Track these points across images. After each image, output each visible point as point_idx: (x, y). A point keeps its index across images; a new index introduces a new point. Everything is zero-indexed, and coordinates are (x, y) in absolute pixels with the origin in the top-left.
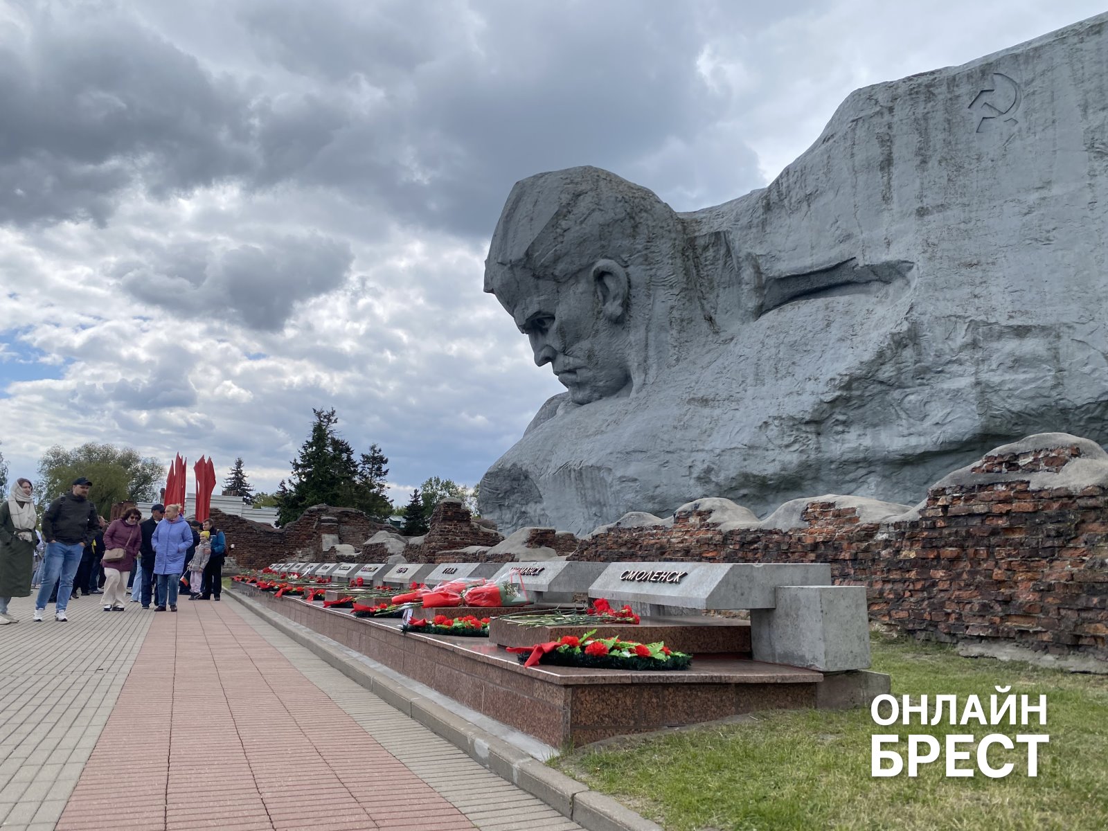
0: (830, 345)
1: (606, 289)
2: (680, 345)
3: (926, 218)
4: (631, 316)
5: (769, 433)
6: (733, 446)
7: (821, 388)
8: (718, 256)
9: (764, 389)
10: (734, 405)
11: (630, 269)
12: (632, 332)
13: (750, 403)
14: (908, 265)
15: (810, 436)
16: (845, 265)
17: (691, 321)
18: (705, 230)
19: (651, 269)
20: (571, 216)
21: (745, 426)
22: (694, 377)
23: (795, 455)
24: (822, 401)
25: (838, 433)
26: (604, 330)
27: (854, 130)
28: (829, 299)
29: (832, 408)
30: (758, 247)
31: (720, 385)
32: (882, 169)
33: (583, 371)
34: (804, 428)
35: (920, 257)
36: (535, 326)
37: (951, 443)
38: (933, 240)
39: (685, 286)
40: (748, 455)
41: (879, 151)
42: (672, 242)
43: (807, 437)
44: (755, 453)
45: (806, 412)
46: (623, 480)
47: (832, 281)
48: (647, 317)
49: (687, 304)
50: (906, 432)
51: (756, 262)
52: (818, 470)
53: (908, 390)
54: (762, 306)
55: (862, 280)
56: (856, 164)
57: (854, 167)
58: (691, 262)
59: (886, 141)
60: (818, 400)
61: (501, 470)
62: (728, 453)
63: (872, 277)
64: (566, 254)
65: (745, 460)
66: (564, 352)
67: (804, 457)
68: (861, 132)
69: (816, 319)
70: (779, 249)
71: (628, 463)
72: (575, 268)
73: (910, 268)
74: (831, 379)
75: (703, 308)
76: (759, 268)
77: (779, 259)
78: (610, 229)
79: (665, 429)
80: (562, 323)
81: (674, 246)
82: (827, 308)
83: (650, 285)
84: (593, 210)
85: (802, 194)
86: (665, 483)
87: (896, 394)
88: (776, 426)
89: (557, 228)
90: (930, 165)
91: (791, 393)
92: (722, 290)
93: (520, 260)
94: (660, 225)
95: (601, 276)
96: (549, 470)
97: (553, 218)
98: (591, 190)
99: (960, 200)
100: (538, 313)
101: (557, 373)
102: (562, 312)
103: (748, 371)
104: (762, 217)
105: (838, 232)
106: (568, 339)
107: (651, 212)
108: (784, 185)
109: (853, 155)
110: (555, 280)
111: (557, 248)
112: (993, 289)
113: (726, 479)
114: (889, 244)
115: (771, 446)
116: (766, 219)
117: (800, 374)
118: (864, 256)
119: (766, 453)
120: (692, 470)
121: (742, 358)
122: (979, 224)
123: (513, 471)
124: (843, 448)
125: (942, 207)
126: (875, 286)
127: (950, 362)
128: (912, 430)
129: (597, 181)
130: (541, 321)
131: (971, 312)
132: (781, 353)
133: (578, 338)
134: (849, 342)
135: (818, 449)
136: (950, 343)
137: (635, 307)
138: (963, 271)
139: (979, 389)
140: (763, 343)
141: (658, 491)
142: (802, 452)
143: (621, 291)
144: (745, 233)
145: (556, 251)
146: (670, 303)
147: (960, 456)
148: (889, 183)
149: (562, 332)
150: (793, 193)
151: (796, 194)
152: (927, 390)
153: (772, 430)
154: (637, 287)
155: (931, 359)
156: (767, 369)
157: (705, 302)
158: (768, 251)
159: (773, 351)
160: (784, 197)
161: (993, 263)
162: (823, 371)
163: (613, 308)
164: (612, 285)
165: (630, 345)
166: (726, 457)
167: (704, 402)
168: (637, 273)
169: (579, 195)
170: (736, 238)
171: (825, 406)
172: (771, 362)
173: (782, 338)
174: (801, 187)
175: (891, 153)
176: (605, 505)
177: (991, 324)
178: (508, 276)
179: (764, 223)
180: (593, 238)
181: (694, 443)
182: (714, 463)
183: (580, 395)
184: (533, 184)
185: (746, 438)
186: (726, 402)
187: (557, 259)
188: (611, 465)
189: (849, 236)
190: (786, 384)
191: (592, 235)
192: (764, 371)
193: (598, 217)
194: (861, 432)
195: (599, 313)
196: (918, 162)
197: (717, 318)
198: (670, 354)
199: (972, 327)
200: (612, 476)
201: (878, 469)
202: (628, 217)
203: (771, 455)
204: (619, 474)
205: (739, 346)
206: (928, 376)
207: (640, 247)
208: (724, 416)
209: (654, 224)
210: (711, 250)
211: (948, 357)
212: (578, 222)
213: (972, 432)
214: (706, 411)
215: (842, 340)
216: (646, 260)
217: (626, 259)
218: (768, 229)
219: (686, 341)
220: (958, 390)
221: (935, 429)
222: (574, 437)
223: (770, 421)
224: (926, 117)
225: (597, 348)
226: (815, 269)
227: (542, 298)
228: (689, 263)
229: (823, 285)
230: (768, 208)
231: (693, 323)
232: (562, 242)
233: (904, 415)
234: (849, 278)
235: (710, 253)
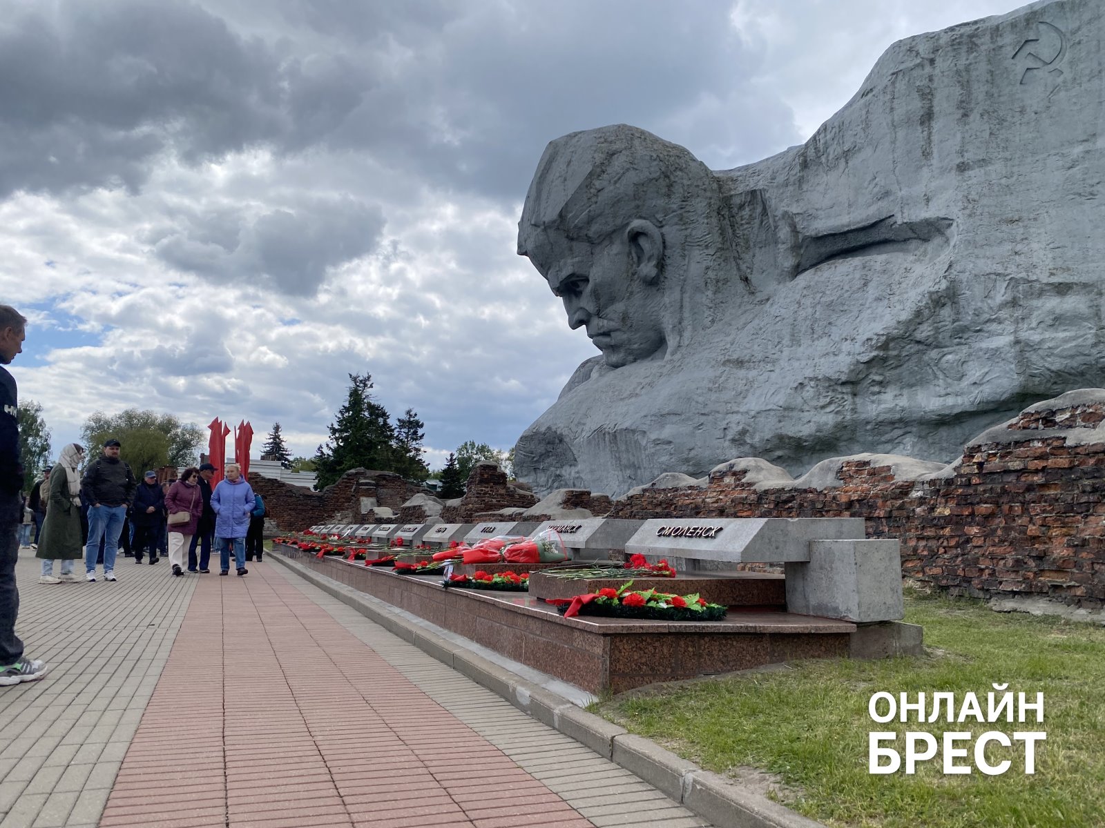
0: (867, 306)
1: (640, 249)
2: (716, 306)
3: (967, 174)
4: (666, 278)
5: (805, 394)
6: (768, 408)
7: (858, 348)
8: (754, 215)
9: (801, 349)
10: (769, 367)
11: (664, 230)
12: (667, 293)
13: (786, 364)
14: (947, 222)
15: (846, 397)
16: (883, 224)
17: (726, 281)
18: (741, 188)
19: (686, 229)
20: (605, 176)
21: (780, 388)
22: (729, 339)
23: (831, 416)
24: (858, 362)
25: (874, 394)
26: (638, 292)
27: (893, 83)
28: (868, 258)
29: (868, 369)
30: (795, 205)
31: (756, 347)
32: (922, 123)
33: (618, 333)
34: (839, 389)
35: (960, 214)
36: (568, 288)
37: (988, 402)
38: (973, 196)
39: (720, 246)
40: (784, 416)
41: (920, 105)
42: (708, 201)
43: (843, 398)
44: (790, 414)
45: (842, 372)
46: (657, 442)
47: (870, 240)
48: (682, 278)
49: (723, 264)
50: (943, 392)
51: (793, 221)
52: (854, 431)
53: (945, 349)
54: (798, 266)
55: (900, 238)
56: (896, 118)
57: (893, 121)
58: (727, 221)
59: (927, 94)
60: (854, 361)
61: (536, 433)
62: (764, 414)
63: (911, 234)
64: (600, 215)
65: (780, 421)
66: (598, 314)
67: (840, 418)
68: (901, 85)
69: (854, 278)
70: (817, 206)
71: (663, 426)
72: (609, 228)
73: (950, 225)
74: (867, 340)
75: (739, 269)
76: (795, 227)
77: (815, 218)
78: (645, 189)
79: (699, 391)
80: (596, 285)
81: (710, 205)
82: (864, 267)
83: (686, 245)
84: (628, 170)
85: (839, 150)
86: (699, 445)
87: (934, 354)
88: (813, 387)
89: (591, 188)
90: (971, 118)
91: (827, 354)
92: (757, 250)
93: (554, 222)
94: (695, 184)
95: (635, 237)
96: (584, 434)
97: (586, 178)
98: (625, 149)
99: (1002, 155)
100: (572, 275)
101: (591, 336)
102: (596, 274)
103: (784, 332)
104: (799, 174)
105: (876, 190)
106: (602, 301)
107: (686, 171)
108: (822, 141)
109: (892, 109)
110: (589, 242)
111: (591, 208)
112: (1035, 246)
113: (761, 440)
114: (928, 200)
115: (806, 407)
116: (803, 177)
117: (836, 333)
118: (903, 213)
119: (802, 415)
120: (727, 432)
121: (778, 319)
122: (1021, 179)
123: (547, 434)
124: (879, 409)
125: (983, 162)
126: (913, 244)
127: (989, 321)
128: (949, 390)
129: (632, 139)
130: (575, 284)
131: (1012, 270)
132: (818, 313)
133: (612, 300)
134: (886, 301)
135: (854, 410)
136: (989, 301)
137: (669, 268)
138: (1004, 227)
139: (1018, 348)
140: (799, 303)
141: (692, 454)
142: (837, 413)
143: (656, 252)
144: (781, 191)
145: (590, 211)
146: (705, 264)
147: (997, 416)
148: (929, 138)
149: (596, 294)
150: (831, 150)
151: (834, 150)
152: (965, 349)
153: (808, 391)
154: (672, 247)
155: (970, 318)
156: (803, 330)
157: (740, 262)
158: (805, 209)
159: (810, 310)
160: (821, 153)
161: (1035, 219)
162: (860, 331)
163: (648, 269)
164: (647, 245)
165: (664, 309)
166: (761, 419)
167: (740, 363)
168: (672, 233)
169: (613, 154)
170: (772, 196)
171: (862, 366)
172: (808, 322)
173: (818, 298)
174: (838, 143)
175: (932, 107)
176: (639, 468)
177: (1029, 282)
178: (541, 238)
179: (801, 181)
180: (627, 198)
181: (730, 405)
182: (749, 426)
183: (614, 358)
184: (566, 143)
185: (781, 399)
186: (762, 363)
187: (590, 220)
188: (645, 428)
189: (887, 194)
190: (822, 345)
191: (627, 195)
192: (800, 331)
193: (632, 177)
194: (897, 392)
195: (633, 274)
196: (959, 116)
197: (754, 278)
198: (705, 316)
199: (1012, 284)
200: (646, 439)
201: (914, 429)
202: (662, 176)
203: (806, 416)
204: (653, 436)
205: (775, 307)
206: (966, 336)
207: (675, 207)
208: (761, 378)
209: (689, 183)
210: (747, 209)
211: (986, 316)
212: (612, 181)
213: (1009, 391)
214: (742, 373)
215: (878, 299)
216: (681, 220)
217: (661, 219)
218: (805, 187)
219: (722, 302)
220: (997, 349)
221: (972, 388)
222: (608, 400)
223: (806, 382)
224: (967, 69)
225: (631, 310)
226: (852, 228)
227: (577, 259)
228: (725, 222)
229: (860, 243)
230: (805, 165)
231: (729, 284)
232: (596, 203)
233: (941, 376)
234: (887, 236)
235: (746, 212)
